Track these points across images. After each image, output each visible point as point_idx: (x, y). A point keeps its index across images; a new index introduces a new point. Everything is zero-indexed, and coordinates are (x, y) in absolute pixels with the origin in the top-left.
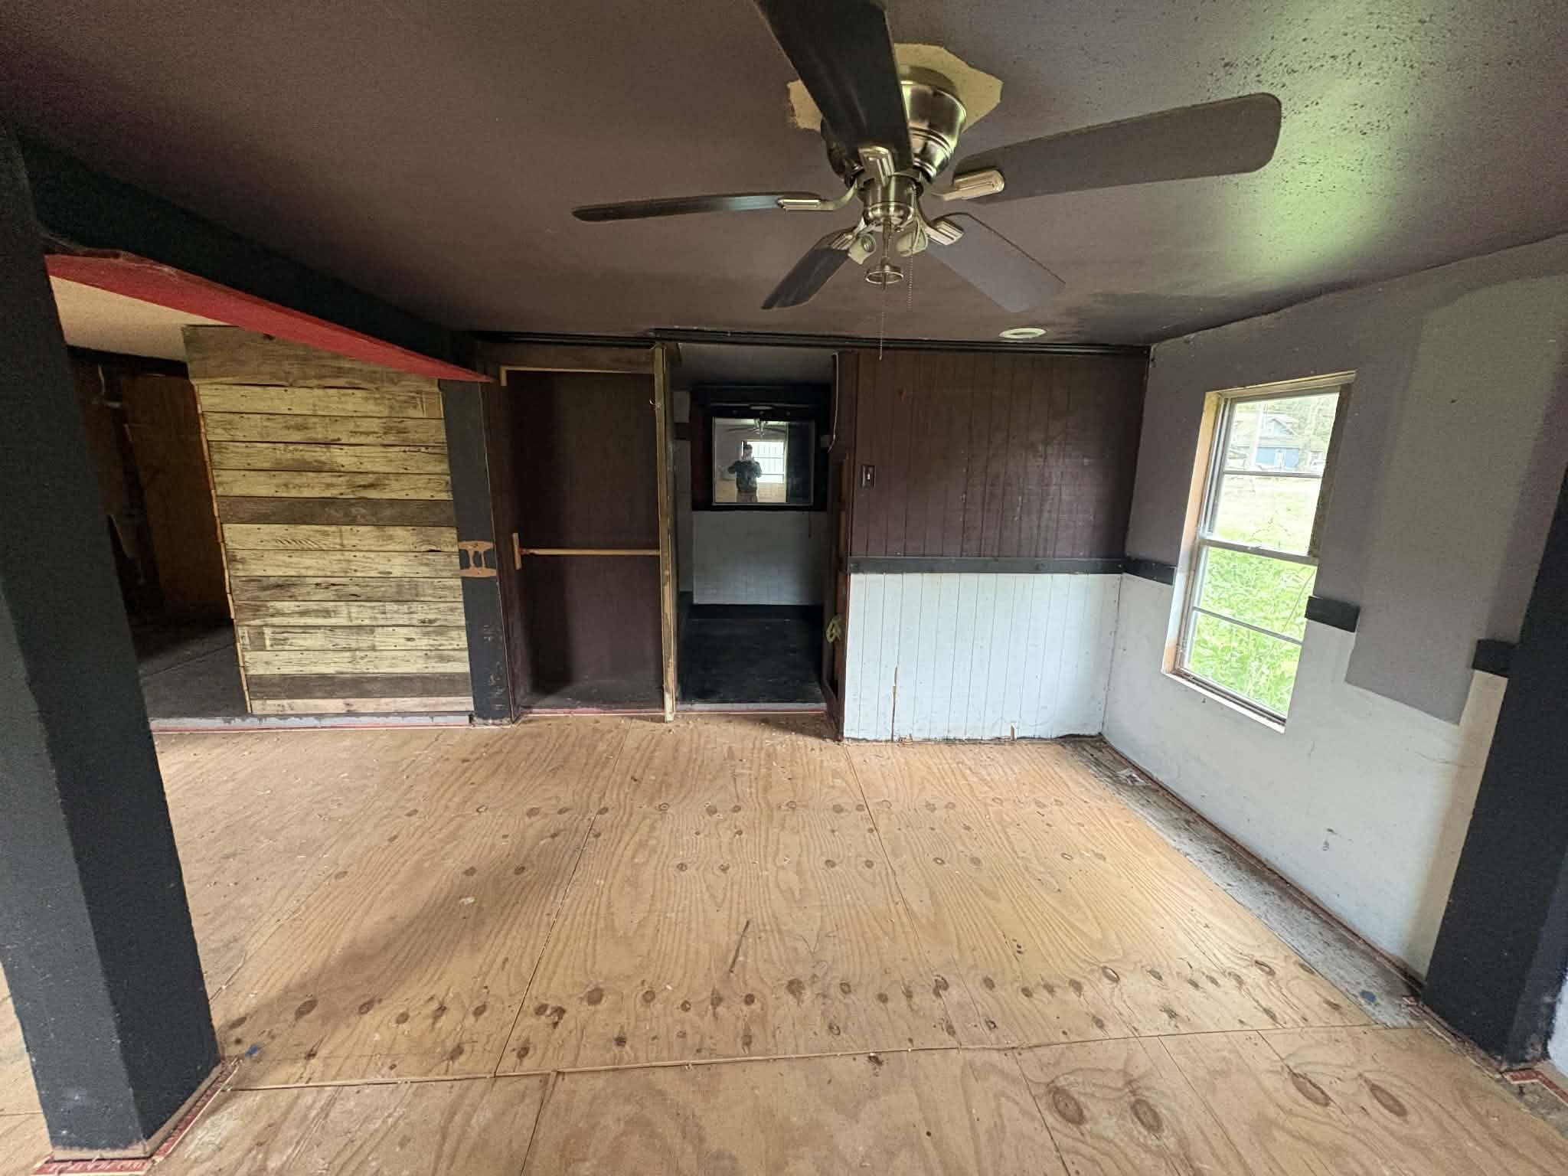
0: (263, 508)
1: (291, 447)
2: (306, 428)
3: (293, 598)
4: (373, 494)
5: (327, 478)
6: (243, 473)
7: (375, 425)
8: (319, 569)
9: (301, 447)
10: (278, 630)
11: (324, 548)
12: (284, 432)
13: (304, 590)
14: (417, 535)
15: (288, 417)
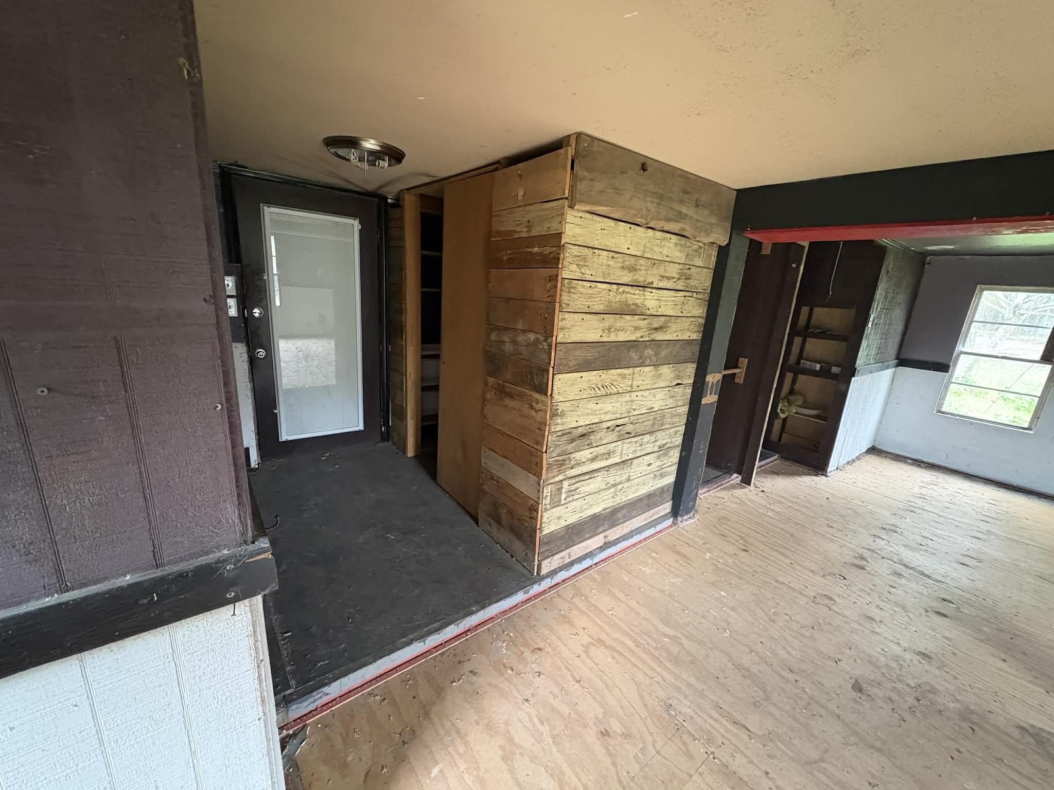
0: (590, 354)
1: (622, 289)
2: (635, 270)
3: (590, 445)
4: (660, 336)
5: (636, 321)
6: (583, 316)
7: (673, 271)
8: (613, 413)
9: (627, 289)
10: (573, 481)
11: (620, 390)
12: (619, 273)
13: (598, 436)
14: (674, 371)
15: (627, 258)
